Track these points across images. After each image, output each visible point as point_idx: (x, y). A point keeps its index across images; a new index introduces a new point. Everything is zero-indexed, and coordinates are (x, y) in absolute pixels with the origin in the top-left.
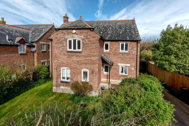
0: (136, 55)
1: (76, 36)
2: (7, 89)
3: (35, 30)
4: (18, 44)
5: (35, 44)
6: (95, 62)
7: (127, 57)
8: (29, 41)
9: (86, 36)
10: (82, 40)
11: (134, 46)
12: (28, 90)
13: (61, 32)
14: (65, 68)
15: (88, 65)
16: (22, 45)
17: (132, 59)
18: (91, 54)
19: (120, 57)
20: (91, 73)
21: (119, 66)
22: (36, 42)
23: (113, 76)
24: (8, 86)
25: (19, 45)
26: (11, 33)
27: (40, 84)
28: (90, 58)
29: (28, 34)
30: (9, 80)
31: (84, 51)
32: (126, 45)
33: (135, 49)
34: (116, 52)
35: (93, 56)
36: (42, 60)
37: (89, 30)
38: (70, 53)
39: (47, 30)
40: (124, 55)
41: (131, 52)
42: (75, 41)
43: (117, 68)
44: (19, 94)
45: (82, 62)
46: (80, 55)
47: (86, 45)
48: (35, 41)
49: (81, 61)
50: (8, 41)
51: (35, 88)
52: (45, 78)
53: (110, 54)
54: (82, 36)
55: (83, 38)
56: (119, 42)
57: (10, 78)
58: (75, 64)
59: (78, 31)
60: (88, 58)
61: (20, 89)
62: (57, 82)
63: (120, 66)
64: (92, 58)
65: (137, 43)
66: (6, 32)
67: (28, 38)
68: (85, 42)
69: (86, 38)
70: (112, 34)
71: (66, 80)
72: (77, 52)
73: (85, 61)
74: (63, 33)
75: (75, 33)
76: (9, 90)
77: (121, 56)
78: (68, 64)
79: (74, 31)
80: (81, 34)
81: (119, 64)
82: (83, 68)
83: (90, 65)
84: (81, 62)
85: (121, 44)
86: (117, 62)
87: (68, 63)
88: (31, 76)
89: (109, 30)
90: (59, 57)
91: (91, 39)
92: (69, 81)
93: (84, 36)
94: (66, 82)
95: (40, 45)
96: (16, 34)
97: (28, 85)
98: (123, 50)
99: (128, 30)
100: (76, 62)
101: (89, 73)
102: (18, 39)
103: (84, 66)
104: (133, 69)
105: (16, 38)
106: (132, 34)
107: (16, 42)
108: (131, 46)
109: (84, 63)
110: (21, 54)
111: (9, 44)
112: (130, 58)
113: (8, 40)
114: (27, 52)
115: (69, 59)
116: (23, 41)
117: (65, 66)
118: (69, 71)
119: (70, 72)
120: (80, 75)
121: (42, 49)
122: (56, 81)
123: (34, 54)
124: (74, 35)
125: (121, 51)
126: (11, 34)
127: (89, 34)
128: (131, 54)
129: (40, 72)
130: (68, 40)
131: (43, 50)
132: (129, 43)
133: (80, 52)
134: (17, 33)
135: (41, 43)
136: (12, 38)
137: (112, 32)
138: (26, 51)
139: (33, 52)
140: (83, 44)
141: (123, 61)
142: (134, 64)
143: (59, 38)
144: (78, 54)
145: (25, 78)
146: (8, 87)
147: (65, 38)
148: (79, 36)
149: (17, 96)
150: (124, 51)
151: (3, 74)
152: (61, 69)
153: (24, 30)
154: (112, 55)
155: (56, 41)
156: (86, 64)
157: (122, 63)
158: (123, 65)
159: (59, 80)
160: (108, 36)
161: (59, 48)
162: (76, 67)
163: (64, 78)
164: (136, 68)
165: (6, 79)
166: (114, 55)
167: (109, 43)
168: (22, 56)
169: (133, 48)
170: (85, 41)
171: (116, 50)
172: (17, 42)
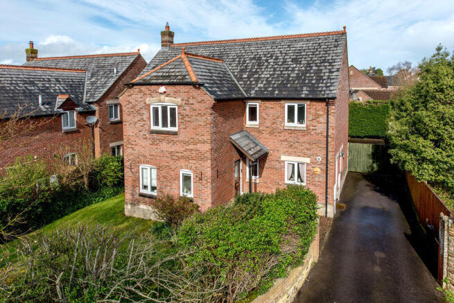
0: (325, 134)
1: (167, 98)
2: (41, 204)
3: (98, 71)
4: (61, 111)
5: (95, 107)
6: (206, 155)
7: (302, 140)
8: (82, 100)
9: (186, 98)
10: (179, 106)
11: (321, 113)
12: (78, 209)
13: (137, 90)
14: (148, 166)
15: (190, 161)
16: (68, 112)
17: (314, 145)
18: (198, 137)
19: (286, 140)
20: (198, 179)
21: (284, 162)
22: (98, 102)
23: (270, 185)
24: (42, 198)
25: (63, 114)
26: (47, 85)
27: (104, 197)
28: (196, 146)
29: (81, 84)
30: (44, 187)
31: (183, 130)
32: (301, 110)
33: (323, 119)
34: (274, 126)
35: (200, 142)
36: (112, 142)
37: (191, 87)
38: (155, 136)
39: (124, 70)
40: (295, 135)
41: (311, 128)
42: (164, 109)
43: (278, 166)
44: (62, 216)
45: (180, 155)
46: (175, 139)
47: (187, 119)
48: (95, 100)
49: (178, 152)
50: (42, 107)
51: (94, 206)
52: (114, 185)
53: (259, 131)
54: (179, 100)
55: (180, 104)
56: (282, 102)
57: (47, 183)
58: (165, 158)
59: (171, 89)
60: (191, 147)
61: (65, 207)
62: (133, 195)
63: (286, 163)
64: (199, 146)
65: (326, 105)
66: (38, 87)
67: (82, 93)
68: (185, 112)
69: (185, 104)
70: (270, 79)
71: (148, 192)
72: (168, 133)
73: (185, 153)
74: (141, 91)
75: (165, 92)
76: (44, 205)
77: (288, 136)
78: (152, 157)
79: (162, 89)
80: (176, 94)
81: (283, 158)
82: (182, 168)
83: (195, 162)
84: (178, 154)
85: (288, 106)
86: (278, 151)
87: (152, 155)
88: (85, 180)
89: (267, 67)
90: (134, 143)
91: (197, 106)
92: (155, 193)
93: (183, 100)
94: (151, 197)
95: (107, 108)
96: (57, 88)
97: (80, 199)
98: (293, 121)
99: (314, 68)
100: (167, 154)
101: (194, 178)
102: (61, 100)
103: (182, 163)
104: (318, 170)
105: (56, 98)
106: (320, 79)
107: (56, 106)
108: (313, 111)
109: (183, 157)
110: (67, 133)
111: (44, 114)
112: (310, 144)
113: (43, 104)
114: (79, 126)
115: (154, 147)
116: (69, 102)
117: (148, 163)
118: (154, 172)
119: (157, 176)
120: (176, 182)
121: (111, 117)
122: (131, 192)
123: (95, 129)
124: (163, 97)
125: (287, 124)
126: (48, 88)
127: (191, 94)
128: (312, 133)
129: (103, 172)
130: (151, 107)
131: (113, 119)
132: (306, 104)
133: (175, 134)
134: (60, 84)
135: (108, 102)
136: (50, 99)
137: (271, 75)
138: (77, 124)
139: (93, 126)
140: (181, 117)
141: (292, 149)
142: (319, 159)
143: (134, 102)
144: (172, 137)
145: (74, 183)
146: (43, 201)
147: (145, 103)
148: (172, 99)
149: (58, 218)
150: (296, 124)
151: (34, 177)
152: (141, 167)
153: (74, 73)
154: (266, 135)
155: (128, 108)
156: (187, 158)
157: (290, 154)
158: (295, 159)
159: (137, 191)
160: (259, 85)
161: (135, 123)
162: (167, 164)
163: (145, 187)
164: (325, 168)
165: (40, 184)
166: (271, 133)
167: (258, 104)
168: (69, 135)
169: (317, 116)
170: (184, 110)
171: (274, 121)
172: (58, 108)
